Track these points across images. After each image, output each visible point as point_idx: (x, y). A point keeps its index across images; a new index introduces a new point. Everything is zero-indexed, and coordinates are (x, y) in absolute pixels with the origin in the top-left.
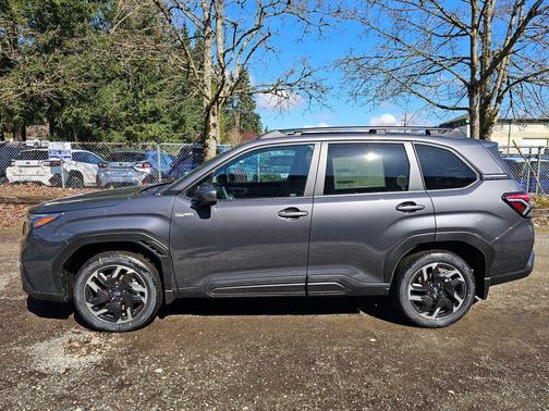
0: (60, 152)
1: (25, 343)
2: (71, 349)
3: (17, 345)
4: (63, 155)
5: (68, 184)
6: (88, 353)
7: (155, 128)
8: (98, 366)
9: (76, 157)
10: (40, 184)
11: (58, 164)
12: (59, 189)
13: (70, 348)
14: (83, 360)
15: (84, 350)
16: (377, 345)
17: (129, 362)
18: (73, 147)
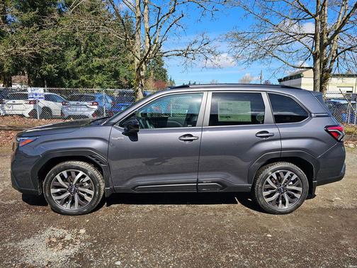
0: (36, 95)
1: (16, 240)
2: (51, 244)
3: (10, 241)
4: (38, 96)
5: (42, 117)
6: (64, 248)
7: (99, 78)
8: (72, 259)
9: (47, 98)
10: (22, 116)
11: (35, 102)
12: (36, 120)
13: (50, 242)
14: (60, 253)
15: (60, 245)
16: (274, 240)
17: (95, 256)
18: (45, 91)
